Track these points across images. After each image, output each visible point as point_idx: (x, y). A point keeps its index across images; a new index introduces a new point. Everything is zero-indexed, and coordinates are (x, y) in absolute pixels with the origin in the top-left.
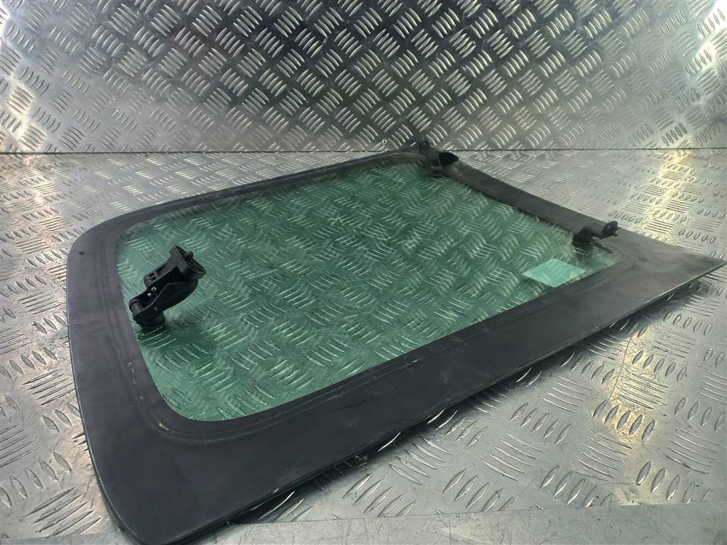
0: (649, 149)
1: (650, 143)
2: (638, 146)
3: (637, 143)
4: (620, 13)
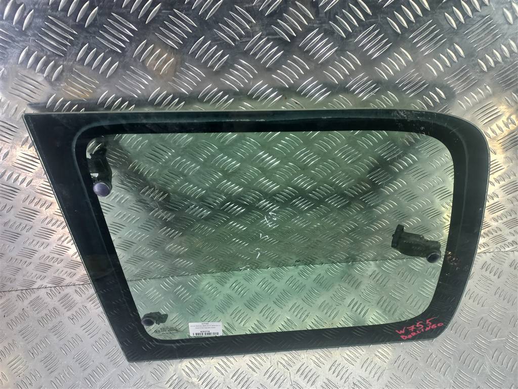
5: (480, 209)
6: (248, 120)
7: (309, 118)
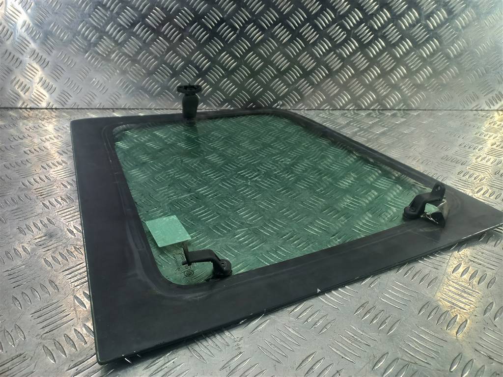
0: (475, 110)
1: (477, 106)
3: (466, 106)
4: (454, 11)
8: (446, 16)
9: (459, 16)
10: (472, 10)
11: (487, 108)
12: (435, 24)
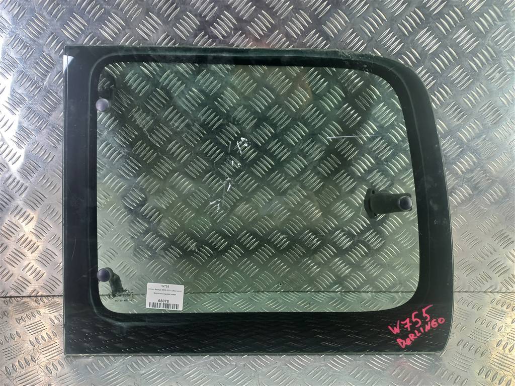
0: (490, 292)
1: (491, 287)
2: (479, 289)
4: (479, 187)
5: (436, 146)
6: (228, 55)
7: (275, 55)
8: (470, 192)
9: (486, 191)
10: (500, 186)
11: (504, 290)
12: (459, 201)
